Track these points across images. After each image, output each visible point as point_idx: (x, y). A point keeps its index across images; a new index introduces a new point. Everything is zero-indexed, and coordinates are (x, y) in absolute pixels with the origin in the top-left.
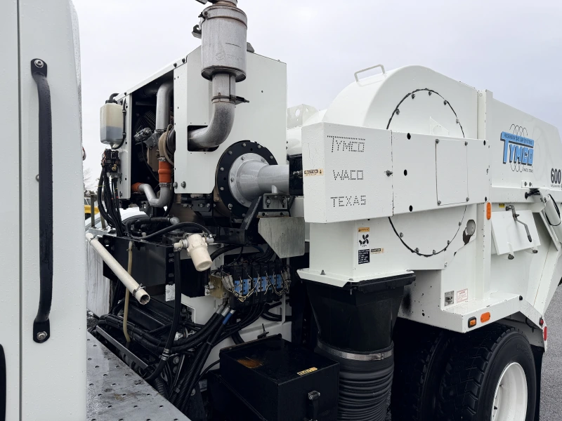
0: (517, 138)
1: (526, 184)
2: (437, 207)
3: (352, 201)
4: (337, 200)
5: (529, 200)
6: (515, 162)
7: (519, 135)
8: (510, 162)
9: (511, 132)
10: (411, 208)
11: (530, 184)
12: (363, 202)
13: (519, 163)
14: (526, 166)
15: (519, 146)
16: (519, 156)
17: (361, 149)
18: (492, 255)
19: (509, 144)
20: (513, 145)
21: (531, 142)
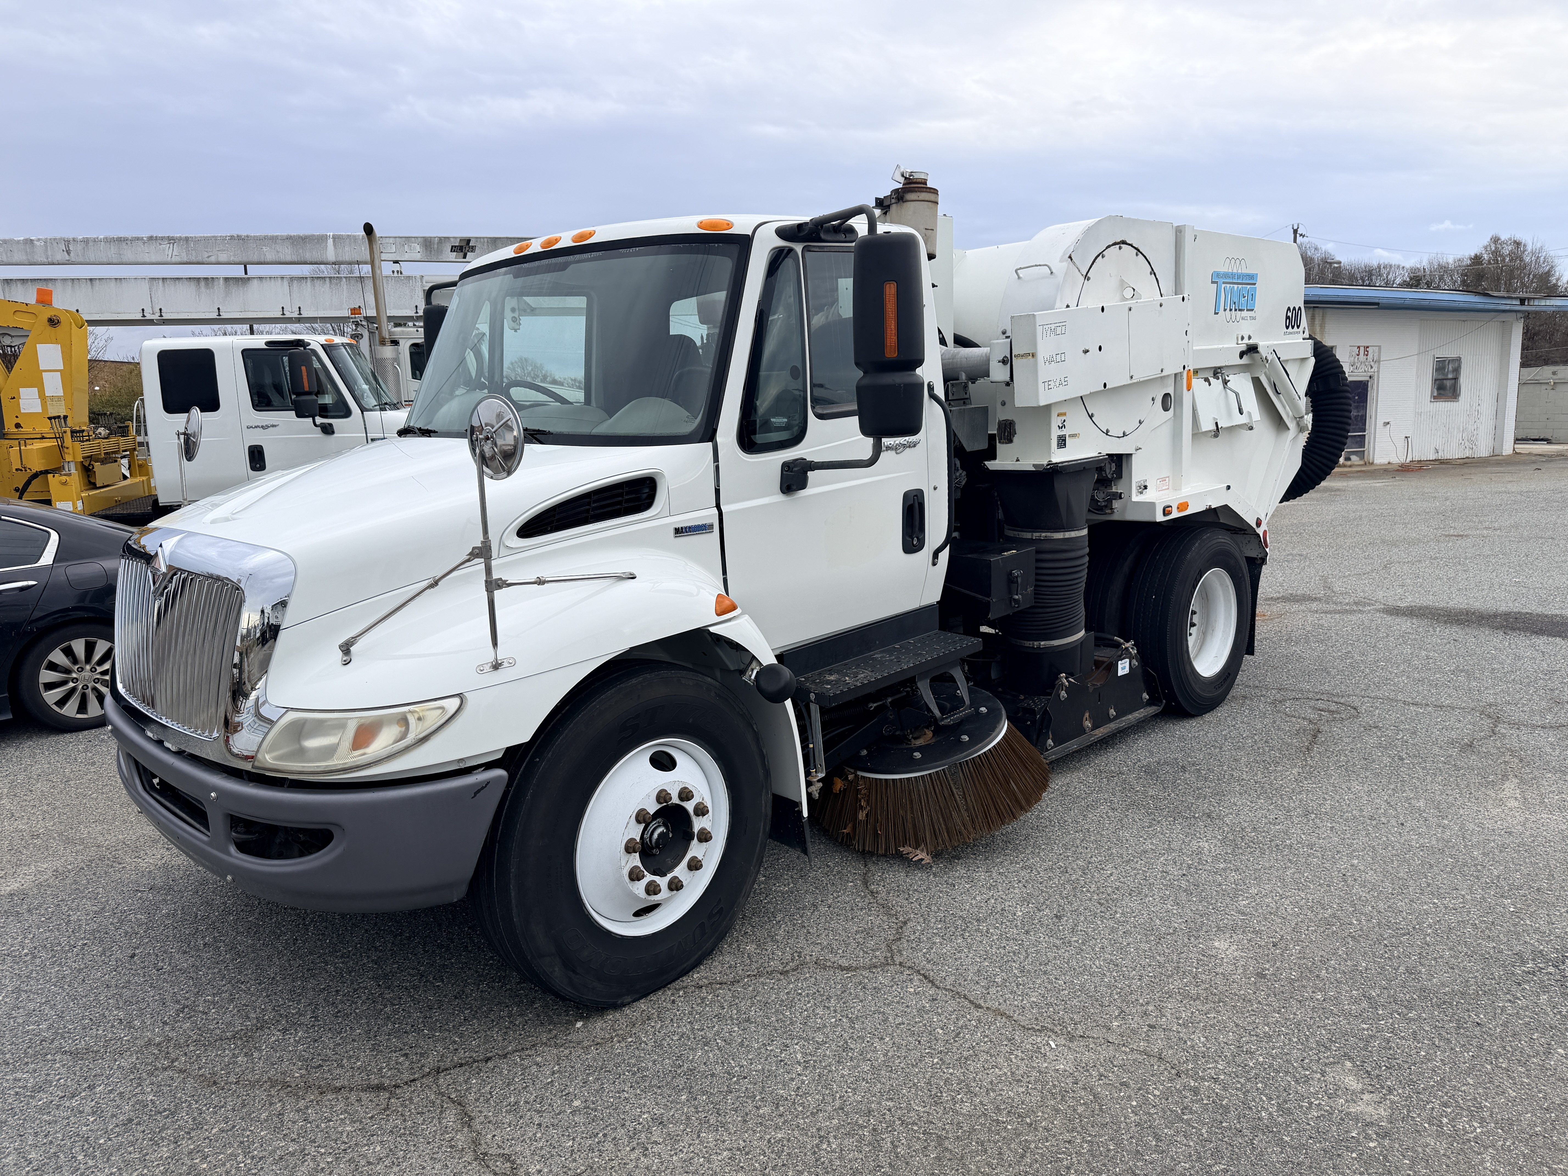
0: (1233, 275)
1: (1243, 338)
2: (1130, 382)
3: (1057, 384)
4: (1046, 384)
5: (1245, 360)
6: (1231, 310)
7: (1235, 271)
8: (1225, 310)
9: (1223, 269)
10: (1105, 385)
11: (1250, 338)
12: (1066, 383)
13: (1236, 310)
14: (1245, 314)
15: (1236, 286)
16: (1236, 300)
17: (1063, 332)
18: (1193, 435)
19: (1223, 286)
20: (1228, 285)
21: (1252, 277)
